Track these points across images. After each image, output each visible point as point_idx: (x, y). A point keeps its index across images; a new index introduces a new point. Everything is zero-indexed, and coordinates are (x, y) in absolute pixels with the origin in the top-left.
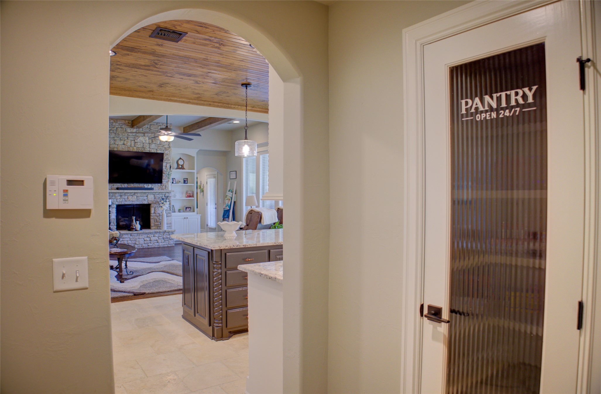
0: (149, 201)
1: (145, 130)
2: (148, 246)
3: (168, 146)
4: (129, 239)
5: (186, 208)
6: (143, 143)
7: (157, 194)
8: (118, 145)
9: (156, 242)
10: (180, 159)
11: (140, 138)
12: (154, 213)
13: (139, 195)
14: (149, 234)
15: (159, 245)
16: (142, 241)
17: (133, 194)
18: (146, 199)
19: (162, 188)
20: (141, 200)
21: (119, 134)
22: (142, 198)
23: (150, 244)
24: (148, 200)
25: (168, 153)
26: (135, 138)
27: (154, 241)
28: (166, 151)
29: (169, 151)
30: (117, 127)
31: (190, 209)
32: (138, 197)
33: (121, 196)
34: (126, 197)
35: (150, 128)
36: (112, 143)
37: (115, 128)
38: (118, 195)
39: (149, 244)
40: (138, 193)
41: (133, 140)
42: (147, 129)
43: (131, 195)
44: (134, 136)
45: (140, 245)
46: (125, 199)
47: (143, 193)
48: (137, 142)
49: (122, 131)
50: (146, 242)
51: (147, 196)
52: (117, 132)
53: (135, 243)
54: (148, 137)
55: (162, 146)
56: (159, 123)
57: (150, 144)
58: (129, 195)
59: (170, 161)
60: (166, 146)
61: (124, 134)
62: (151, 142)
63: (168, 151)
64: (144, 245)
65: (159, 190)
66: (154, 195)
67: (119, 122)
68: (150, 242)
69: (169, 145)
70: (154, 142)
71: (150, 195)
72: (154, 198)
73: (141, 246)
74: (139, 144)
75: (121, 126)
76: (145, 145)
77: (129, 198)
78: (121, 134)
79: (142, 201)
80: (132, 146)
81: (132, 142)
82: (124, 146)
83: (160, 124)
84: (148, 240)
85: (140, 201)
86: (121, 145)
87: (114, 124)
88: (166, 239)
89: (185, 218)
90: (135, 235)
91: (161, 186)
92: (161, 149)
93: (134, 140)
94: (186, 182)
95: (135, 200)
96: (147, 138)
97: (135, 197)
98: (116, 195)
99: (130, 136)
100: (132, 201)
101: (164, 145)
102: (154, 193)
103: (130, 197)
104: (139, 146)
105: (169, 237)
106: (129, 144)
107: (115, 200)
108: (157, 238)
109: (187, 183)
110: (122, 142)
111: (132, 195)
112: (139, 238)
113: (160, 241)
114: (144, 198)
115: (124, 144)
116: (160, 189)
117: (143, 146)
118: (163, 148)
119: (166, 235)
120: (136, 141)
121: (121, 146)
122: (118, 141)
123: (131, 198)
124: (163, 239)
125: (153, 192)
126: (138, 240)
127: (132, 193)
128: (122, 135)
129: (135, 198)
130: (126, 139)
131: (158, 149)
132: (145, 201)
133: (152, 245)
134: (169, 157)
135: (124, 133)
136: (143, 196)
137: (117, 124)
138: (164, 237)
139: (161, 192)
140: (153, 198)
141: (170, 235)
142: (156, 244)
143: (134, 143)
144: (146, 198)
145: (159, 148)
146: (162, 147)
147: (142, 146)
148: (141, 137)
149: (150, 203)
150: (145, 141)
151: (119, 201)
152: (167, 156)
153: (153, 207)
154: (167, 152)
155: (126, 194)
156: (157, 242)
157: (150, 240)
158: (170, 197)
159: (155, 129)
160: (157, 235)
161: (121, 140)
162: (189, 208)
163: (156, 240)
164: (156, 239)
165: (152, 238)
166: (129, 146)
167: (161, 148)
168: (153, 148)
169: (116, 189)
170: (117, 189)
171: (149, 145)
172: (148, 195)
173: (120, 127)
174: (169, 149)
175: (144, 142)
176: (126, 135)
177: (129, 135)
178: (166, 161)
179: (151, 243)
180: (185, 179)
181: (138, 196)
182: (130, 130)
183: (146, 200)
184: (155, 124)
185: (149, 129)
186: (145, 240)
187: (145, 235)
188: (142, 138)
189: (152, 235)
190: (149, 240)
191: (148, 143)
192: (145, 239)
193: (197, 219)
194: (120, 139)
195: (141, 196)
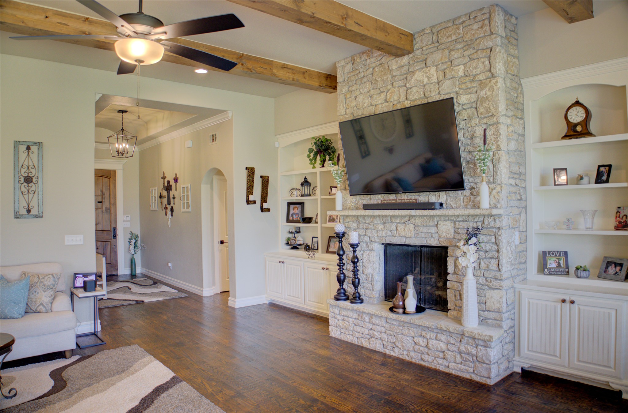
0: (440, 240)
1: (427, 52)
2: (422, 359)
3: (489, 75)
4: (383, 329)
5: (609, 264)
6: (424, 86)
7: (460, 219)
8: (376, 106)
9: (441, 355)
10: (577, 103)
11: (416, 76)
12: (455, 273)
13: (418, 221)
14: (426, 329)
15: (448, 367)
16: (408, 343)
17: (407, 219)
18: (435, 233)
19: (473, 202)
20: (423, 235)
21: (377, 81)
22: (425, 230)
23: (426, 357)
24: (440, 237)
25: (489, 93)
26: (406, 78)
27: (437, 353)
28: (482, 89)
29: (492, 89)
30: (374, 65)
31: (618, 268)
32: (416, 228)
33: (384, 223)
34: (393, 227)
35: (438, 42)
36: (366, 105)
37: (371, 70)
38: (379, 222)
39: (423, 356)
40: (417, 216)
41: (402, 84)
42: (431, 47)
43: (402, 221)
44: (404, 74)
45: (405, 353)
46: (391, 231)
47: (426, 216)
48: (411, 88)
49: (382, 71)
50: (417, 347)
51: (437, 226)
52: (374, 78)
53: (394, 343)
54: (436, 66)
55: (472, 78)
56: (460, 17)
57: (438, 83)
58: (398, 221)
59: (495, 119)
60: (481, 77)
61: (385, 78)
62: (441, 77)
63: (487, 89)
64: (412, 354)
65: (466, 207)
66: (455, 224)
67: (376, 55)
68: (426, 350)
69: (490, 70)
70: (449, 75)
71: (444, 223)
72: (455, 232)
73: (407, 355)
74: (414, 90)
75: (380, 60)
76: (429, 89)
77: (399, 228)
78: (380, 79)
79: (426, 237)
80: (400, 100)
81: (401, 90)
82: (387, 104)
83: (461, 20)
84: (421, 343)
85: (423, 237)
86: (381, 103)
87: (368, 61)
88: (467, 356)
89: (564, 301)
90: (395, 323)
91: (472, 197)
92: (469, 89)
93: (405, 86)
94: (604, 178)
95: (410, 235)
96: (433, 70)
97: (412, 226)
98: (376, 222)
99: (397, 77)
100: (406, 238)
101: (475, 76)
102: (453, 218)
103: (401, 227)
104: (416, 97)
105: (474, 351)
106: (396, 98)
107: (374, 232)
108: (443, 346)
109: (607, 181)
110: (383, 96)
111: (404, 223)
112: (403, 334)
113: (449, 355)
114: (429, 231)
115: (386, 101)
116: (469, 207)
117: (424, 92)
118: (474, 84)
119: (467, 343)
120: (408, 85)
121: (380, 106)
122: (375, 96)
123: (403, 229)
124: (460, 353)
125: (452, 216)
126: (400, 336)
127: (405, 216)
128: (382, 80)
129: (411, 231)
130: (390, 87)
131: (461, 92)
132: (432, 239)
133: (430, 360)
134: (492, 107)
135: (385, 74)
136: (429, 226)
137: (373, 60)
138: (463, 348)
139: (472, 216)
140: (452, 230)
141: (480, 347)
142: (440, 361)
143: (405, 92)
144: (433, 230)
145: (464, 86)
146: (473, 81)
147: (422, 93)
148: (417, 72)
149: (445, 245)
150: (429, 78)
151: (380, 235)
152: (485, 105)
153: (451, 256)
154: (484, 92)
155: (393, 220)
156: (444, 358)
157: (427, 346)
158: (499, 228)
159: (450, 39)
160: (443, 338)
161: (382, 92)
162: (616, 264)
163: (439, 349)
164: (441, 347)
165: (430, 342)
166: (395, 103)
167: (469, 85)
168: (447, 92)
169: (362, 207)
170: (367, 207)
171: (437, 85)
172: (439, 222)
173: (378, 63)
174: (490, 81)
175: (425, 83)
176: (390, 76)
177: (395, 76)
178: (485, 121)
179: (428, 354)
180: (602, 169)
181: (418, 226)
182: (397, 62)
183: (434, 235)
184: (450, 24)
185: (437, 44)
186: (415, 343)
187: (415, 330)
188: (421, 73)
189: (433, 335)
190: (424, 344)
191: (436, 81)
192: (416, 339)
193: (614, 313)
194: (379, 92)
195: (424, 226)
